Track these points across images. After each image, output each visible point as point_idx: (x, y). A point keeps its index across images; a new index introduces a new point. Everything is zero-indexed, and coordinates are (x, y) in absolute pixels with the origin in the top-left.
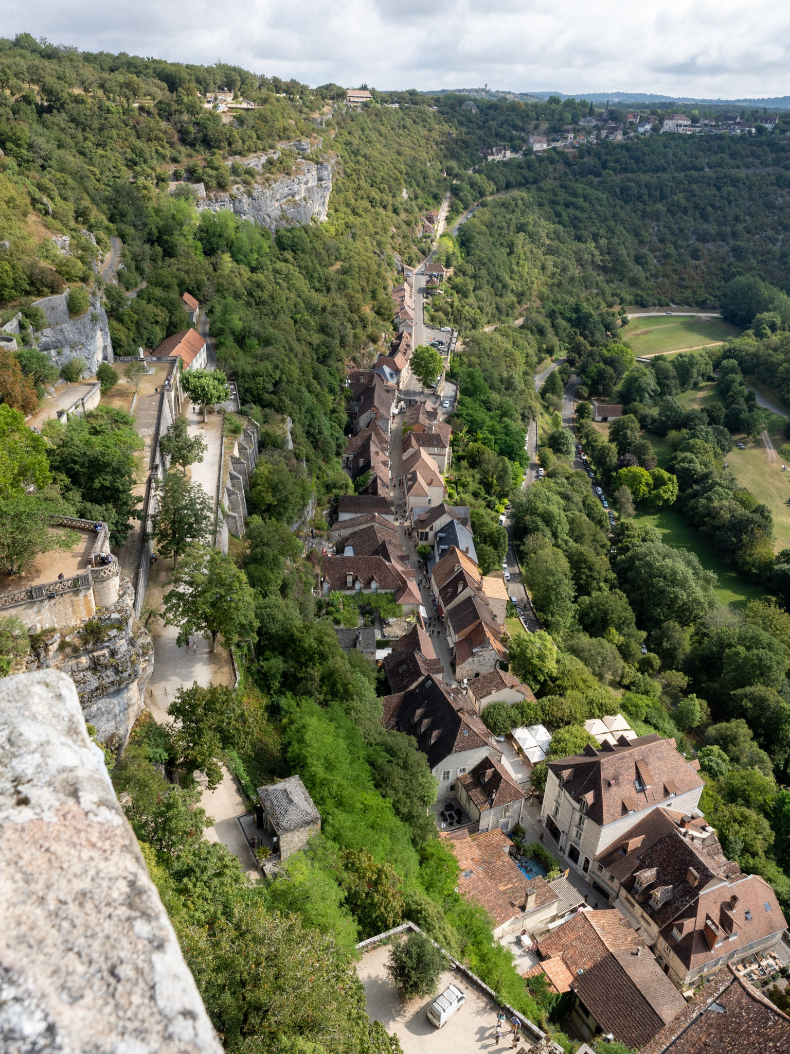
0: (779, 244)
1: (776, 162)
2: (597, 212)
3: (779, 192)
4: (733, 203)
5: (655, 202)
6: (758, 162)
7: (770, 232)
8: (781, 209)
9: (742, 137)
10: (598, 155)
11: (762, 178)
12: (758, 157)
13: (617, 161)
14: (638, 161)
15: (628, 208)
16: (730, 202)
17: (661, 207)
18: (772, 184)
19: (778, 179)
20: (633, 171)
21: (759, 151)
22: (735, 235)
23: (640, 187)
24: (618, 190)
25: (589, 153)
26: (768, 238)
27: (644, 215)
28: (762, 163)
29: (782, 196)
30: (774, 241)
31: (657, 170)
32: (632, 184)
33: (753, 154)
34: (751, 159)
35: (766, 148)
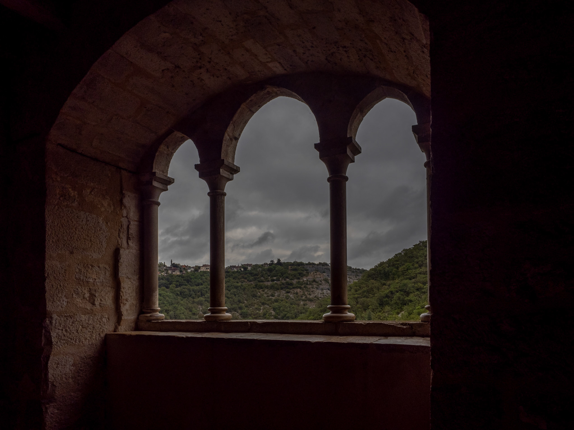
0: (261, 311)
1: (255, 279)
2: (167, 301)
3: (258, 291)
4: (237, 296)
5: (199, 297)
6: (246, 280)
7: (256, 306)
8: (260, 297)
9: (237, 272)
10: (168, 280)
11: (249, 285)
12: (246, 279)
13: (177, 281)
14: (188, 281)
15: (185, 300)
16: (235, 295)
17: (201, 299)
18: (254, 288)
19: (256, 285)
20: (186, 285)
21: (246, 276)
22: (241, 308)
23: (190, 291)
24: (179, 293)
25: (162, 279)
26: (256, 308)
27: (194, 302)
28: (248, 281)
29: (259, 292)
30: (259, 310)
31: (198, 285)
32: (186, 290)
33: (243, 277)
34: (243, 279)
35: (249, 275)
